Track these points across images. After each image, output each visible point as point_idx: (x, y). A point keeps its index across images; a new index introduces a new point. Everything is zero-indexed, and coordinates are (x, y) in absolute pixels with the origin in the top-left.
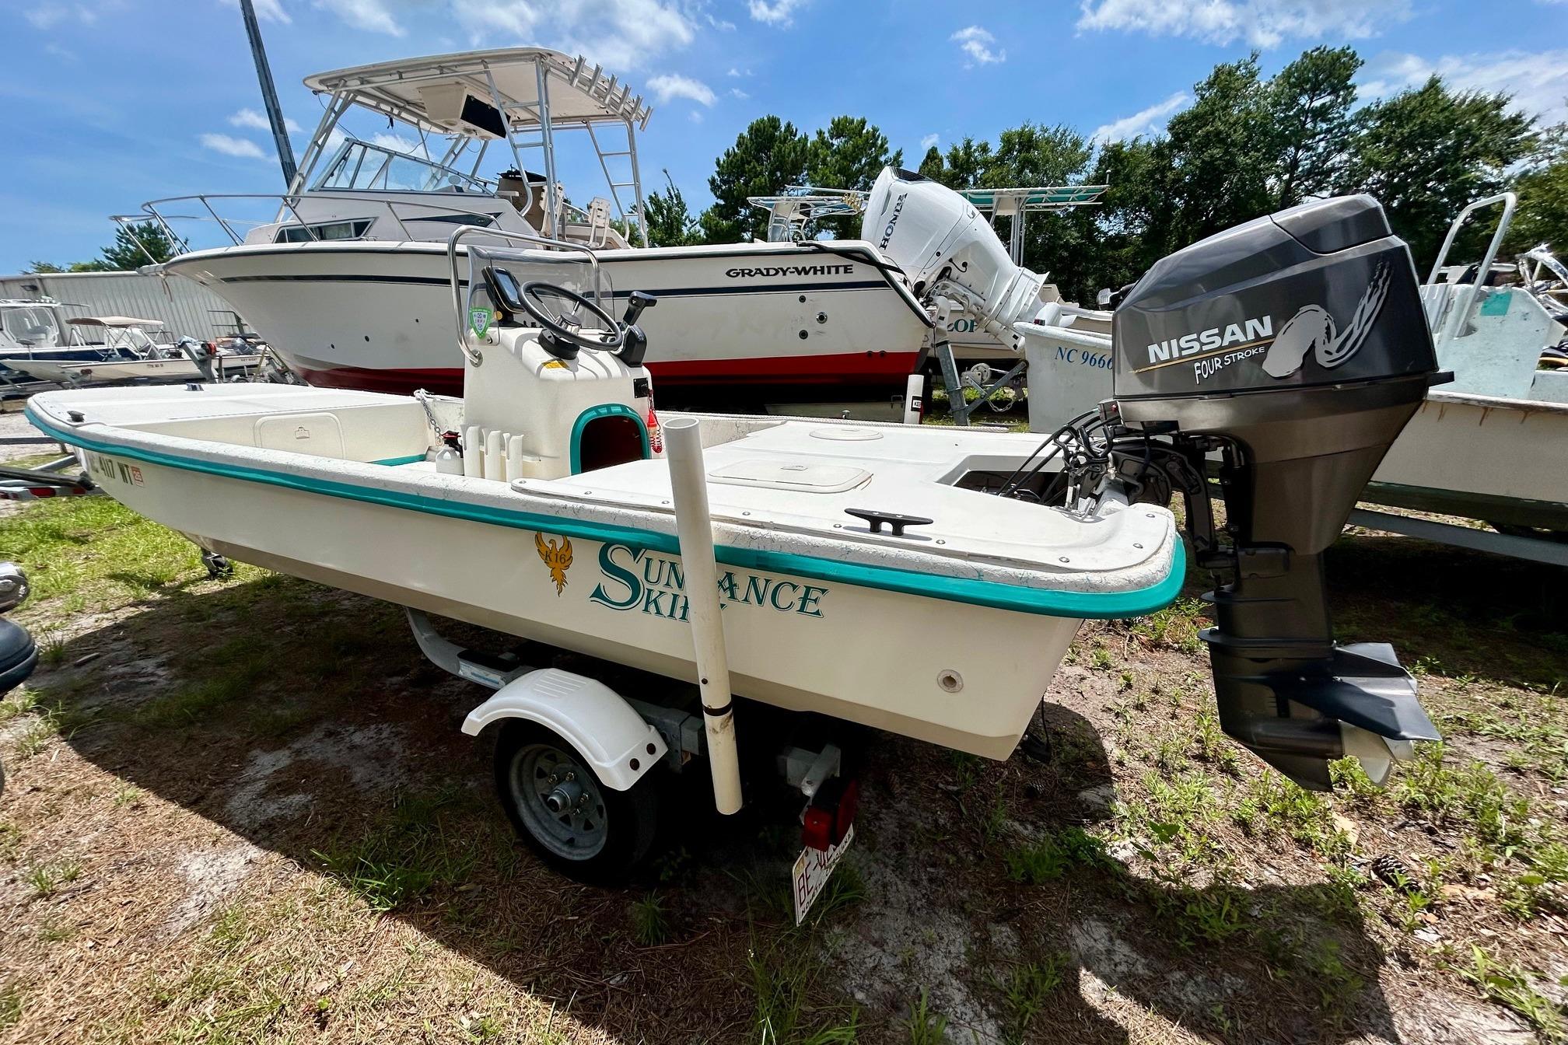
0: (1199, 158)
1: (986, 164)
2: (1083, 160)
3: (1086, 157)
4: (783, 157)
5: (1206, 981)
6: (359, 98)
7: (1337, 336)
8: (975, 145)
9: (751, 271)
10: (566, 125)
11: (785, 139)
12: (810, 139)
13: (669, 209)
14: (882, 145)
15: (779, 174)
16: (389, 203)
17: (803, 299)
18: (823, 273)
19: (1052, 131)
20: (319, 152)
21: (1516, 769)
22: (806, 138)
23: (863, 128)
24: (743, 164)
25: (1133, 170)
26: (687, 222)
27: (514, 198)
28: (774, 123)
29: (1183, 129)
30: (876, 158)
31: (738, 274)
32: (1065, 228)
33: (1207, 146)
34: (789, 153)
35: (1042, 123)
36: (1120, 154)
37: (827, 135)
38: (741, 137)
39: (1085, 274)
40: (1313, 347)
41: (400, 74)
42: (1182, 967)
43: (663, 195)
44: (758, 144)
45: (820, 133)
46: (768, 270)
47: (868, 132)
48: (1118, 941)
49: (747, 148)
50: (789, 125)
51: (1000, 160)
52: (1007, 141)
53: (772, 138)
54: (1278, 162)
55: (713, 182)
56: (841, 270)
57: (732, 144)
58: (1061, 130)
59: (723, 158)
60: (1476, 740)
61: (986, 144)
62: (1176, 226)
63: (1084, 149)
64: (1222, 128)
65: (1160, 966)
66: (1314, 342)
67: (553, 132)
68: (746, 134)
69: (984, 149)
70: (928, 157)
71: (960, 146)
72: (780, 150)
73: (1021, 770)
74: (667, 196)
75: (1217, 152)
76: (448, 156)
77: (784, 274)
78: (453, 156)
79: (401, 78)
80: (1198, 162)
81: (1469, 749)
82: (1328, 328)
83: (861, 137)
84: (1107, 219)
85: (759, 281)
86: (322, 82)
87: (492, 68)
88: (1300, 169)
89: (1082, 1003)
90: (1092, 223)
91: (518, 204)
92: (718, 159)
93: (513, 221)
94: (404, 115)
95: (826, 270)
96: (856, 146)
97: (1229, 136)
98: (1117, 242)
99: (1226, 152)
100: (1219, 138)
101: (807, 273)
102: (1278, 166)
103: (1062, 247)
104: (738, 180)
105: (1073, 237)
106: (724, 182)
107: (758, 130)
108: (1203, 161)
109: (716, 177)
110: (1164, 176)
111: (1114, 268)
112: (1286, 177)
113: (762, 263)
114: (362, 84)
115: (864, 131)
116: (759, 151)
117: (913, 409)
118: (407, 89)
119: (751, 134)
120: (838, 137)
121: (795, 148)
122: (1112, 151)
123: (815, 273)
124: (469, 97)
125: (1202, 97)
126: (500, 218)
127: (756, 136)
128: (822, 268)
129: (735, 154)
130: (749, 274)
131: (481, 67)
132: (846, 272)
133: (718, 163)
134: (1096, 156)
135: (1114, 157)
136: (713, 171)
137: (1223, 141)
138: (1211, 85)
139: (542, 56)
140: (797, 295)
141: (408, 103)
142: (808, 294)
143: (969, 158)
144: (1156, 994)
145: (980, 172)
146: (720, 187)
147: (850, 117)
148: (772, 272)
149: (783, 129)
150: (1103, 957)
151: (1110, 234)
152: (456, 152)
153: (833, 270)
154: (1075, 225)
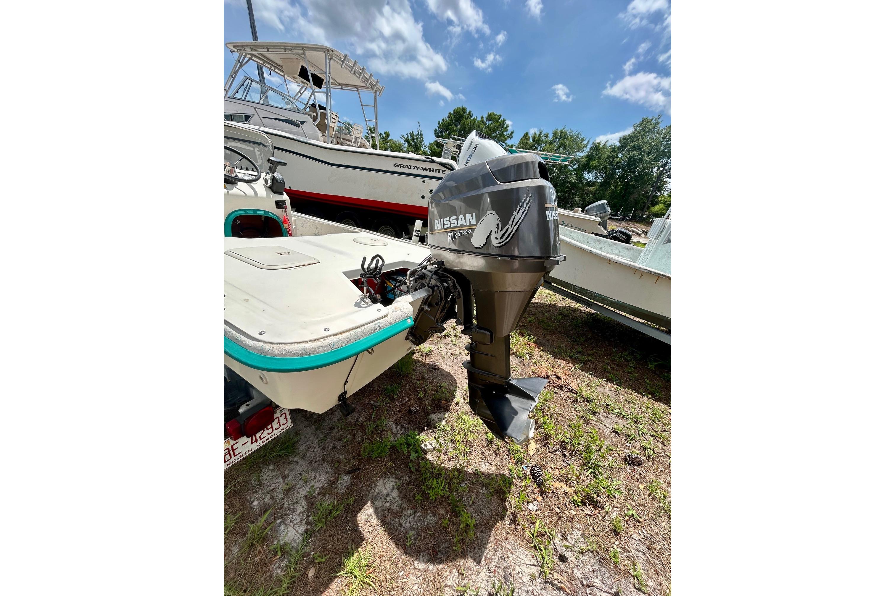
0: (629, 154)
1: (545, 142)
2: (584, 147)
3: (585, 146)
4: (465, 125)
5: (419, 517)
6: (254, 58)
7: (501, 231)
8: (543, 134)
9: (404, 166)
10: (349, 88)
11: (467, 118)
12: (478, 120)
13: (417, 139)
14: (506, 128)
15: (462, 132)
16: (255, 108)
17: (424, 182)
18: (433, 172)
19: (574, 133)
20: (233, 81)
21: (617, 433)
22: (476, 119)
23: (500, 119)
24: (449, 125)
25: (602, 154)
26: (423, 146)
27: (314, 116)
28: (464, 110)
29: (625, 142)
30: (502, 133)
31: (398, 166)
32: (571, 174)
33: (633, 151)
34: (468, 124)
35: (570, 129)
36: (599, 147)
37: (485, 119)
38: (450, 113)
39: (575, 195)
40: (490, 234)
41: (268, 49)
42: (415, 508)
43: (416, 133)
44: (456, 118)
45: (482, 118)
46: (411, 166)
47: (501, 121)
48: (395, 490)
49: (451, 119)
50: (470, 112)
51: (551, 143)
52: (555, 133)
53: (462, 116)
54: (660, 162)
55: (436, 131)
56: (441, 171)
57: (446, 116)
58: (577, 133)
59: (441, 121)
60: (609, 416)
61: (548, 134)
62: (614, 182)
63: (585, 142)
64: (641, 143)
65: (404, 505)
66: (491, 231)
67: (331, 89)
68: (452, 113)
69: (547, 136)
70: (524, 136)
71: (537, 133)
72: (465, 122)
73: (414, 399)
74: (417, 133)
75: (636, 153)
76: (298, 94)
77: (417, 169)
78: (300, 94)
79: (268, 51)
80: (628, 156)
81: (604, 419)
82: (498, 225)
83: (498, 122)
84: (588, 173)
85: (406, 170)
86: (234, 47)
87: (307, 52)
88: (668, 167)
89: (355, 520)
90: (582, 175)
91: (315, 119)
92: (439, 122)
93: (310, 127)
94: (276, 70)
95: (435, 170)
96: (495, 126)
97: (643, 147)
98: (590, 184)
99: (641, 154)
100: (639, 148)
101: (426, 170)
102: (659, 164)
103: (569, 182)
104: (446, 132)
105: (573, 179)
106: (440, 132)
107: (457, 112)
108: (630, 156)
109: (437, 129)
110: (613, 160)
111: (587, 194)
112: (661, 169)
113: (409, 163)
114: (252, 51)
115: (500, 120)
116: (456, 121)
117: (415, 236)
118: (273, 56)
119: (454, 113)
120: (489, 121)
121: (470, 122)
122: (596, 146)
123: (430, 171)
124: (302, 67)
125: (636, 130)
126: (304, 125)
127: (456, 114)
128: (433, 169)
129: (446, 121)
130: (403, 167)
131: (302, 52)
132: (442, 173)
133: (439, 124)
134: (589, 147)
135: (596, 148)
136: (436, 127)
137: (640, 149)
138: (640, 125)
139: (328, 50)
140: (422, 179)
141: (278, 65)
142: (426, 180)
143: (540, 139)
144: (393, 520)
145: (543, 145)
146: (438, 134)
147: (495, 113)
148: (412, 168)
149: (467, 113)
150: (382, 497)
151: (589, 180)
152: (301, 92)
153: (437, 171)
154: (576, 174)
